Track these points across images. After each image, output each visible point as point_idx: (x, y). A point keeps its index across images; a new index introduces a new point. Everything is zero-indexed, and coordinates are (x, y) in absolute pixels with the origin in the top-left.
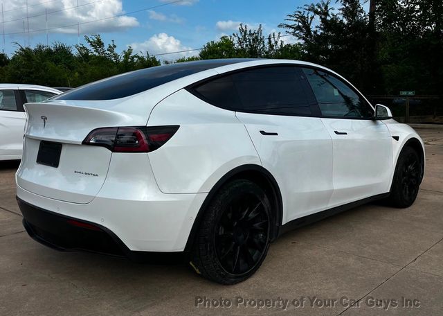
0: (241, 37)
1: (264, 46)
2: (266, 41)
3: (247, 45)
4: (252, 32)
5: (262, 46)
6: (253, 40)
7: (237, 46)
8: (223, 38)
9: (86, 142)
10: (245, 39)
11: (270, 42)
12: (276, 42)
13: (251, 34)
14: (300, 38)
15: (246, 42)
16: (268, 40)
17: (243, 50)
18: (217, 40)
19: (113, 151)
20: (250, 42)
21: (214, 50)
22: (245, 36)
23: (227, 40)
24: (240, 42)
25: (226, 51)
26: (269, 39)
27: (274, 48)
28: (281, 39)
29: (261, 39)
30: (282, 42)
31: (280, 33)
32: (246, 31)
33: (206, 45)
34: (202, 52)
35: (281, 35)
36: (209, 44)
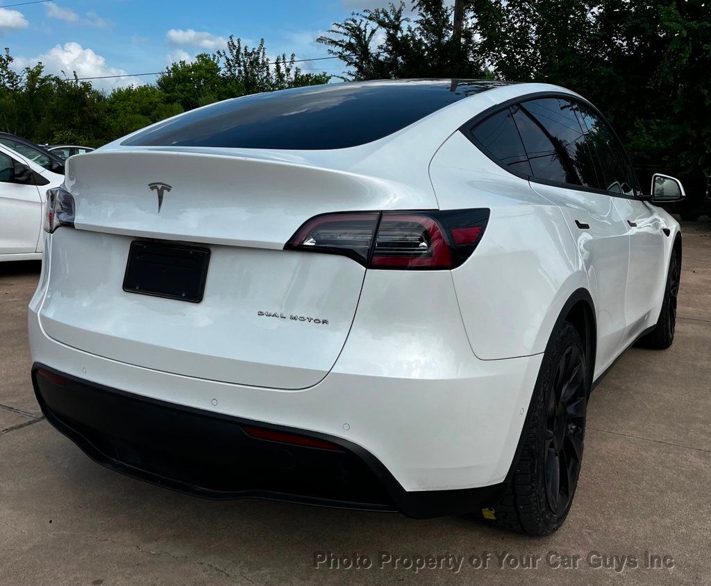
0: (230, 57)
1: (268, 74)
2: (272, 67)
3: (240, 72)
4: (250, 51)
5: (265, 74)
6: (251, 63)
7: (223, 71)
8: (200, 57)
9: (293, 245)
10: (238, 62)
11: (278, 69)
12: (288, 70)
13: (247, 54)
14: (349, 64)
15: (239, 66)
16: (275, 66)
17: (233, 78)
18: (190, 60)
19: (369, 264)
20: (245, 66)
21: (185, 77)
22: (237, 55)
23: (207, 62)
24: (229, 66)
25: (207, 79)
26: (277, 63)
27: (285, 79)
28: (296, 65)
29: (264, 63)
30: (298, 70)
31: (293, 55)
32: (239, 48)
33: (170, 67)
34: (164, 79)
35: (295, 59)
36: (175, 66)
